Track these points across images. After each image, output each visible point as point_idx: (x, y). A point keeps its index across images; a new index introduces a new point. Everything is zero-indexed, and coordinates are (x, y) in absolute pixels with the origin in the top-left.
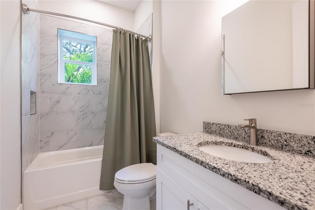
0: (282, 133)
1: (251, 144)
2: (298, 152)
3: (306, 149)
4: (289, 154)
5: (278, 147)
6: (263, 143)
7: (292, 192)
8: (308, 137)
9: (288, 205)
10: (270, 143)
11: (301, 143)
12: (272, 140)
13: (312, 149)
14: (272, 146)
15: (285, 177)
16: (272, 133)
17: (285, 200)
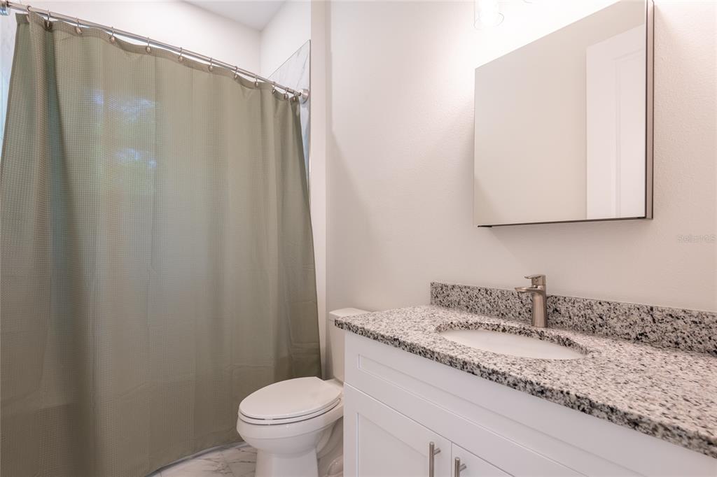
0: (593, 303)
1: (536, 325)
2: (622, 336)
3: (638, 330)
4: (608, 340)
5: (586, 329)
6: (557, 323)
7: (646, 404)
8: (640, 309)
9: (647, 426)
10: (571, 323)
11: (628, 320)
12: (575, 315)
13: (647, 330)
14: (575, 328)
15: (624, 381)
16: (574, 303)
17: (640, 417)
